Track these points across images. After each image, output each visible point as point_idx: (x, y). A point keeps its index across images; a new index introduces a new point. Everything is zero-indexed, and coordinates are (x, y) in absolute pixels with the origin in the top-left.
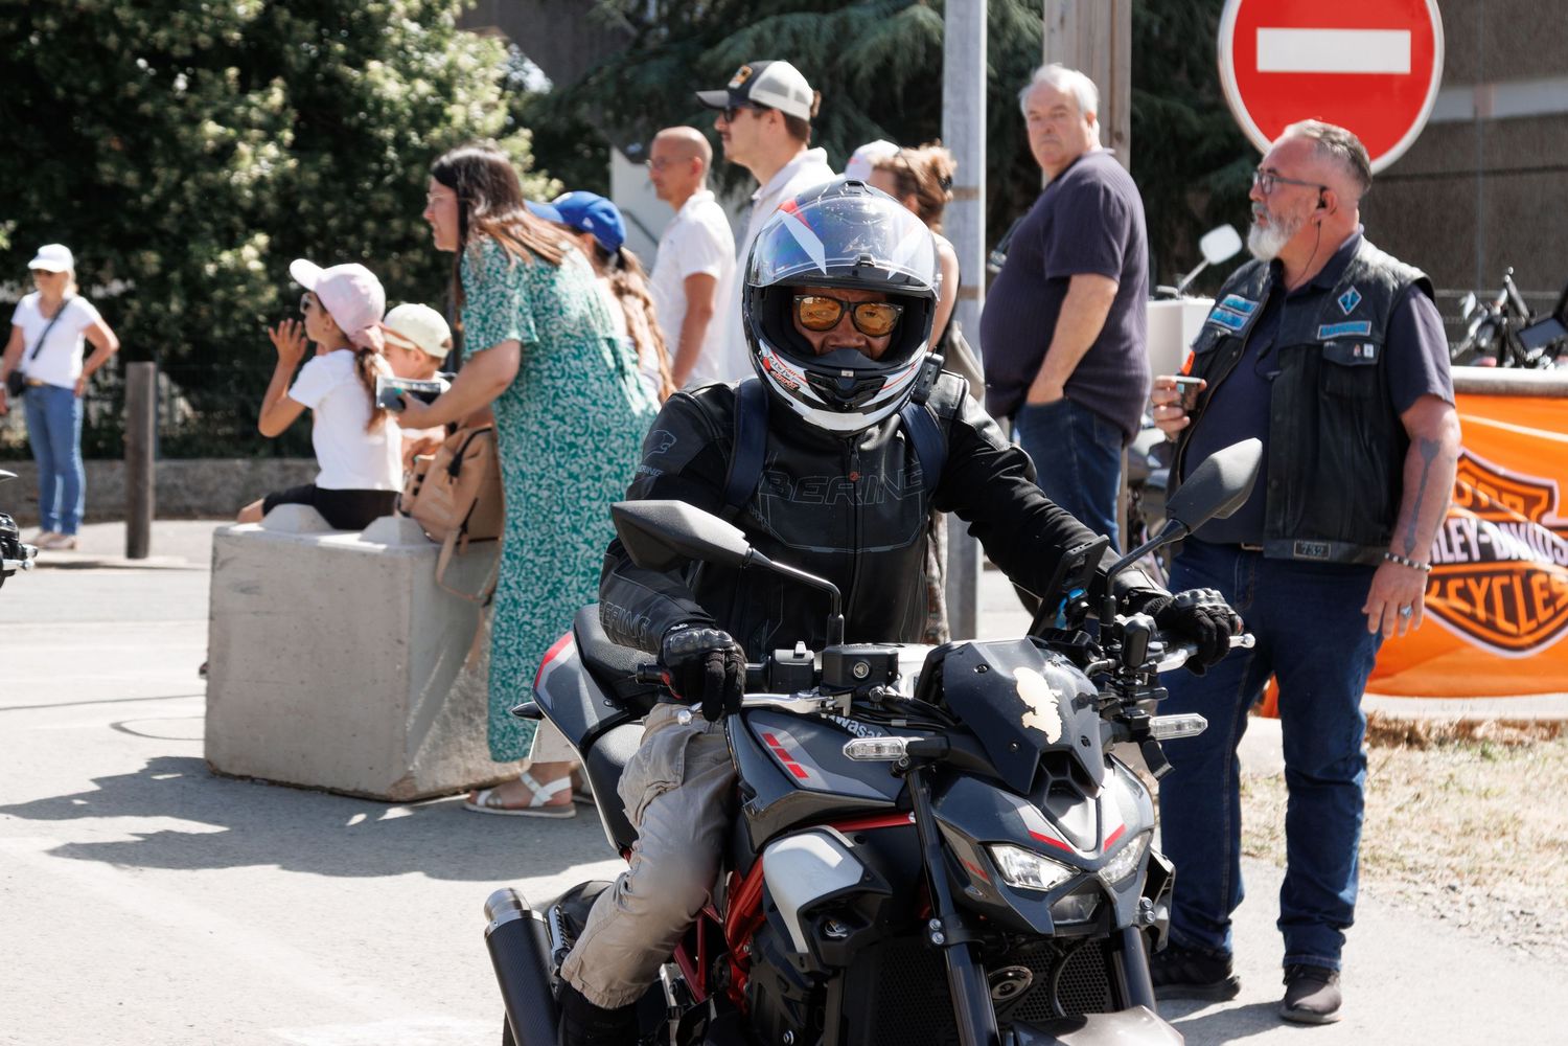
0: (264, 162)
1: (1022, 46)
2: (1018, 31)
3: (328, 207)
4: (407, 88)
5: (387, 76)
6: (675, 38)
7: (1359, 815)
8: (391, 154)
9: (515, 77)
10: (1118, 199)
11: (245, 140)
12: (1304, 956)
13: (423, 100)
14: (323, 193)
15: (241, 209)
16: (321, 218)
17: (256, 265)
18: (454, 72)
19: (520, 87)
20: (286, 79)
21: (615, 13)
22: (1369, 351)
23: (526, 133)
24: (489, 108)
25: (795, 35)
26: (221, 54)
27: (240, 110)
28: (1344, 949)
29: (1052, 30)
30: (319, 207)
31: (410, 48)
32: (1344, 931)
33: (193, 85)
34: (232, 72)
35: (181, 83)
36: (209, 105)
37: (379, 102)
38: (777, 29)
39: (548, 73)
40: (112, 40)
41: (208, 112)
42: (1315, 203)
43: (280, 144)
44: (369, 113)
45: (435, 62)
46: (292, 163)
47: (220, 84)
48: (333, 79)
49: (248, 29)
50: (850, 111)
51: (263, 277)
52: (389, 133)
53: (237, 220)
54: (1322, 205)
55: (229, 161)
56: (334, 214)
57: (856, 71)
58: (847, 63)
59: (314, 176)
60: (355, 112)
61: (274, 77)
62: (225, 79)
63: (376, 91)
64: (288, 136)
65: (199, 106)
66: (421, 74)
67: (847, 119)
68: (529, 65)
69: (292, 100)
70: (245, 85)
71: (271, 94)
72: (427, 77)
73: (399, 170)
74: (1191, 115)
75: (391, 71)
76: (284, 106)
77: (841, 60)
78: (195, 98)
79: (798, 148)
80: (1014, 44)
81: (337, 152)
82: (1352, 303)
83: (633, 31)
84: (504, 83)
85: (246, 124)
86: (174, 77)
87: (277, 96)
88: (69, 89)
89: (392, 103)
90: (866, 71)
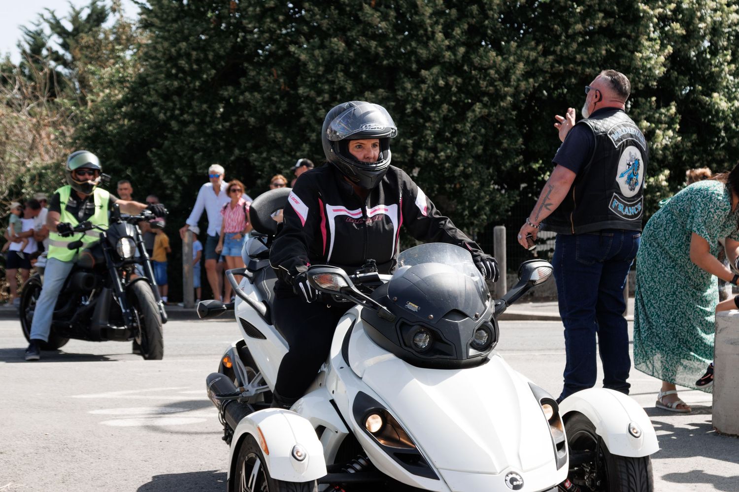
0: (667, 138)
3: (695, 158)
4: (730, 104)
5: (721, 100)
8: (723, 134)
11: (660, 129)
14: (693, 152)
15: (657, 159)
17: (665, 183)
20: (677, 102)
26: (648, 92)
27: (657, 115)
30: (691, 158)
34: (654, 99)
36: (642, 113)
37: (717, 111)
41: (643, 117)
43: (674, 130)
44: (713, 117)
46: (679, 139)
47: (648, 104)
48: (696, 101)
49: (661, 80)
51: (668, 189)
52: (721, 125)
53: (657, 165)
55: (653, 138)
56: (698, 160)
59: (689, 144)
60: (707, 116)
61: (672, 101)
62: (650, 102)
63: (716, 106)
64: (677, 127)
65: (639, 114)
69: (680, 111)
70: (659, 105)
71: (671, 109)
73: (726, 140)
75: (722, 97)
76: (676, 114)
78: (636, 111)
81: (699, 133)
85: (659, 122)
89: (723, 111)
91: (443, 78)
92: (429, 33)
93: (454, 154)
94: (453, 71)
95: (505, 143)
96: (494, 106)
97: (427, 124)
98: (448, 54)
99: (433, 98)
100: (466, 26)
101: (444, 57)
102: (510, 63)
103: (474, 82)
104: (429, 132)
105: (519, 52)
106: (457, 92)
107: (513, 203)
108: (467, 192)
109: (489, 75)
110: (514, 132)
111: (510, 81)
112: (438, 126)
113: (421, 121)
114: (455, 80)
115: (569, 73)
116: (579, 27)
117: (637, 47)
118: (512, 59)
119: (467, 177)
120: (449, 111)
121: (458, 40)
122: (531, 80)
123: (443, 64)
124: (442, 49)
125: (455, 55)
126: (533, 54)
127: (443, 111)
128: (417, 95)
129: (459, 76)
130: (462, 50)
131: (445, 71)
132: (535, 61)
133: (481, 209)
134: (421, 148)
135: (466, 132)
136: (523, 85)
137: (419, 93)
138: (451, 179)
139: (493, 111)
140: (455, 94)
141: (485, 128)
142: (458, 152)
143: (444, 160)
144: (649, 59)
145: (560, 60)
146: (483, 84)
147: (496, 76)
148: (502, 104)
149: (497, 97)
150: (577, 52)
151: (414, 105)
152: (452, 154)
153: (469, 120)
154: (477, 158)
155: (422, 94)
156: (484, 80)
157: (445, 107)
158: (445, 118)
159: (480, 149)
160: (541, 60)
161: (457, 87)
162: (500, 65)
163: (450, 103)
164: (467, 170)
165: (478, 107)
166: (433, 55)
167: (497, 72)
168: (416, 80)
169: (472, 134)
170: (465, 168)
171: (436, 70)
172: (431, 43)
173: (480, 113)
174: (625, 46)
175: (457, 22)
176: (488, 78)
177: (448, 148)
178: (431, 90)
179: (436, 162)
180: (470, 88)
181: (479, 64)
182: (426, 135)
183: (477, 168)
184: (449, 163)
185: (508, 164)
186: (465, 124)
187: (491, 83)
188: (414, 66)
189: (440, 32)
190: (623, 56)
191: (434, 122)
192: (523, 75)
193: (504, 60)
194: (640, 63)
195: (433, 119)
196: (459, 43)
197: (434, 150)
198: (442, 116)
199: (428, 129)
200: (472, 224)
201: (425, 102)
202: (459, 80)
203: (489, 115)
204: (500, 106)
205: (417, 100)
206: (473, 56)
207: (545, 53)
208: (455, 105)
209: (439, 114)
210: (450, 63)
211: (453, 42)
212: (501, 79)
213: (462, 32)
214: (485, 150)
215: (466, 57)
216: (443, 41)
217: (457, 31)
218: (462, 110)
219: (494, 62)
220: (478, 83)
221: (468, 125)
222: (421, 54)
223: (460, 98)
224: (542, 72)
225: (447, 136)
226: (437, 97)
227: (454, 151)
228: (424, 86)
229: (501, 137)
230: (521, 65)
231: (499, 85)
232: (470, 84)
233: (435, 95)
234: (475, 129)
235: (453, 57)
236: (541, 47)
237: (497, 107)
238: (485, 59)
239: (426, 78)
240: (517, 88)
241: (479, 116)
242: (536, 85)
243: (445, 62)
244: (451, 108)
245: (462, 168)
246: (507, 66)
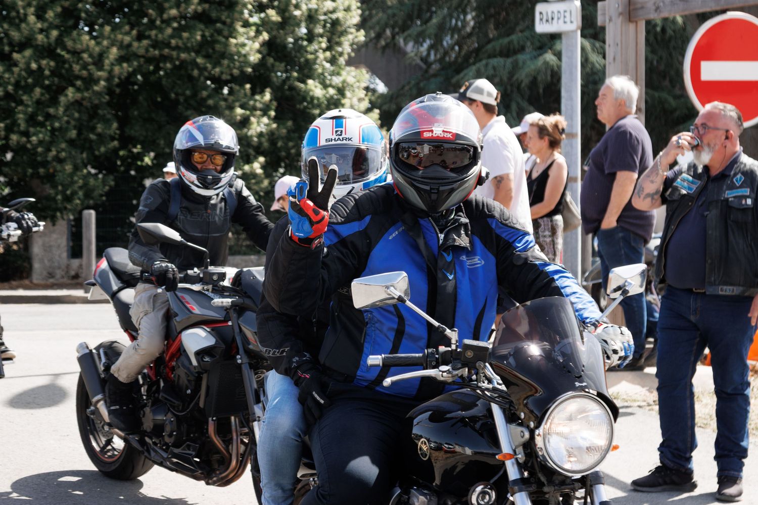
0: (262, 125)
1: (595, 70)
2: (593, 64)
3: (291, 144)
4: (324, 92)
5: (316, 87)
6: (443, 69)
7: (748, 408)
9: (372, 86)
10: (636, 137)
11: (254, 116)
12: (726, 472)
13: (332, 97)
14: (288, 138)
15: (252, 146)
16: (288, 150)
17: (259, 171)
18: (345, 85)
19: (374, 91)
20: (272, 88)
21: (415, 58)
22: (749, 201)
23: (377, 111)
24: (360, 100)
25: (494, 68)
26: (243, 78)
27: (251, 103)
28: (744, 468)
29: (610, 63)
30: (286, 144)
31: (326, 74)
32: (744, 460)
33: (231, 92)
34: (248, 86)
35: (226, 91)
36: (238, 101)
37: (312, 98)
38: (487, 65)
39: (386, 85)
40: (196, 73)
41: (237, 104)
42: (724, 137)
43: (269, 117)
44: (308, 103)
45: (337, 80)
46: (274, 126)
47: (243, 91)
48: (292, 88)
49: (255, 67)
50: (520, 100)
51: (263, 176)
52: (317, 112)
53: (251, 151)
54: (727, 138)
55: (247, 125)
56: (293, 147)
57: (522, 81)
58: (517, 79)
59: (284, 131)
60: (301, 102)
61: (266, 87)
62: (245, 89)
63: (311, 93)
64: (273, 113)
65: (234, 101)
66: (331, 86)
67: (518, 104)
68: (378, 81)
69: (275, 97)
70: (254, 92)
71: (265, 95)
72: (333, 87)
74: (671, 100)
75: (318, 84)
76: (271, 100)
77: (515, 78)
78: (231, 98)
79: (491, 117)
80: (592, 69)
81: (294, 120)
82: (740, 181)
83: (424, 66)
84: (367, 89)
85: (254, 109)
86: (222, 89)
87: (267, 96)
88: (177, 94)
89: (318, 99)
90: (526, 82)
91: (36, 61)
92: (22, 16)
93: (47, 138)
94: (46, 54)
95: (100, 128)
96: (87, 89)
97: (20, 108)
98: (40, 37)
99: (26, 82)
100: (59, 9)
101: (36, 39)
102: (104, 47)
103: (67, 66)
104: (21, 116)
105: (112, 36)
106: (50, 76)
107: (107, 188)
108: (60, 177)
109: (82, 58)
110: (109, 116)
111: (103, 66)
112: (30, 109)
113: (13, 105)
114: (48, 64)
115: (164, 58)
116: (174, 12)
117: (232, 33)
118: (105, 43)
119: (61, 161)
120: (42, 94)
121: (51, 23)
122: (125, 65)
123: (36, 48)
124: (34, 32)
125: (47, 37)
126: (127, 39)
127: (35, 95)
128: (9, 79)
129: (52, 59)
130: (55, 33)
131: (38, 54)
132: (129, 45)
133: (74, 193)
134: (13, 132)
135: (59, 116)
136: (117, 69)
137: (10, 76)
138: (45, 164)
139: (86, 94)
140: (47, 78)
141: (79, 112)
142: (51, 137)
143: (36, 144)
144: (244, 45)
145: (156, 45)
146: (76, 68)
147: (90, 60)
148: (96, 88)
149: (90, 81)
150: (172, 36)
151: (5, 88)
152: (44, 138)
153: (62, 104)
154: (71, 142)
155: (13, 77)
156: (77, 63)
157: (38, 90)
158: (38, 102)
159: (73, 134)
160: (135, 44)
161: (50, 70)
162: (93, 49)
163: (43, 87)
164: (60, 155)
165: (70, 92)
166: (26, 38)
167: (91, 56)
168: (7, 63)
169: (66, 118)
170: (58, 152)
171: (28, 53)
172: (23, 25)
173: (73, 97)
174: (219, 32)
175: (50, 4)
176: (81, 62)
177: (40, 132)
178: (23, 73)
179: (29, 146)
180: (63, 71)
181: (72, 48)
182: (18, 119)
183: (70, 153)
184: (42, 147)
185: (103, 149)
186: (57, 109)
187: (85, 66)
188: (7, 48)
189: (33, 14)
190: (218, 42)
191: (27, 106)
192: (116, 60)
193: (98, 44)
194: (234, 49)
195: (26, 102)
196: (52, 26)
197: (26, 134)
198: (34, 100)
199: (19, 113)
200: (66, 208)
201: (17, 85)
202: (52, 64)
203: (83, 99)
204: (93, 91)
205: (8, 83)
206: (66, 39)
207: (140, 37)
208: (47, 88)
209: (31, 97)
210: (43, 46)
211: (46, 25)
212: (94, 64)
213: (55, 15)
214: (79, 134)
215: (59, 41)
216: (35, 23)
217: (50, 14)
218: (55, 93)
219: (88, 45)
220: (71, 66)
221: (61, 110)
222: (14, 36)
223: (53, 82)
224: (136, 56)
225: (40, 120)
226: (30, 80)
227: (46, 135)
228: (16, 70)
229: (95, 121)
230: (114, 50)
231: (91, 69)
232: (63, 68)
233: (28, 79)
234: (68, 113)
235: (45, 40)
236: (134, 32)
237: (90, 91)
238: (78, 42)
239: (18, 61)
240: (110, 72)
241: (72, 100)
242: (130, 69)
243: (37, 45)
244: (43, 91)
245: (54, 153)
246: (101, 50)
